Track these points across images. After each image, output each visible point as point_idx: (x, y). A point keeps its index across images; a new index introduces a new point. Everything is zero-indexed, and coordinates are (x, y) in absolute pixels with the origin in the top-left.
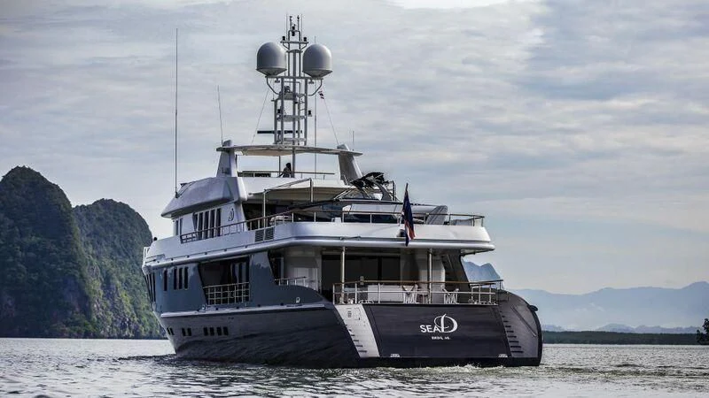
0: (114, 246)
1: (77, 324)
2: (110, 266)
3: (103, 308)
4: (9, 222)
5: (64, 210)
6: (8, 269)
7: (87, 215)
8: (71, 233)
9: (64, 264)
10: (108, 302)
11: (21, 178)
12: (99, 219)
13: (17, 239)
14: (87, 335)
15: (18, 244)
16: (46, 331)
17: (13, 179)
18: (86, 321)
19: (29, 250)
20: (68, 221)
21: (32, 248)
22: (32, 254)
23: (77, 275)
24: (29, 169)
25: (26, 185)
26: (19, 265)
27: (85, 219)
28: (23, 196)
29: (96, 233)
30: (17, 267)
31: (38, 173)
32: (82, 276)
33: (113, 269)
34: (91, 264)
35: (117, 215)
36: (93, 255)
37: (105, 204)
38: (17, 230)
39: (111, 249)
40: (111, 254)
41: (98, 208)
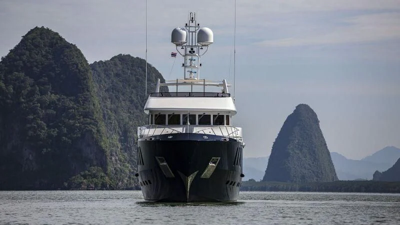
0: (132, 101)
1: (95, 176)
2: (127, 120)
3: (120, 161)
4: (30, 81)
5: (82, 69)
6: (29, 125)
7: (105, 70)
8: (88, 91)
9: (82, 120)
10: (126, 154)
11: (41, 38)
12: (117, 75)
13: (37, 97)
14: (104, 187)
15: (39, 101)
16: (66, 184)
17: (33, 39)
18: (103, 174)
19: (49, 107)
20: (85, 79)
21: (52, 105)
22: (51, 111)
23: (94, 131)
24: (48, 29)
25: (45, 46)
26: (39, 122)
27: (103, 75)
28: (43, 56)
29: (114, 88)
30: (37, 124)
31: (57, 34)
32: (98, 131)
33: (131, 123)
34: (109, 119)
35: (135, 70)
36: (111, 109)
37: (123, 60)
38: (38, 88)
39: (128, 103)
40: (129, 108)
41: (116, 65)
